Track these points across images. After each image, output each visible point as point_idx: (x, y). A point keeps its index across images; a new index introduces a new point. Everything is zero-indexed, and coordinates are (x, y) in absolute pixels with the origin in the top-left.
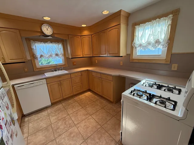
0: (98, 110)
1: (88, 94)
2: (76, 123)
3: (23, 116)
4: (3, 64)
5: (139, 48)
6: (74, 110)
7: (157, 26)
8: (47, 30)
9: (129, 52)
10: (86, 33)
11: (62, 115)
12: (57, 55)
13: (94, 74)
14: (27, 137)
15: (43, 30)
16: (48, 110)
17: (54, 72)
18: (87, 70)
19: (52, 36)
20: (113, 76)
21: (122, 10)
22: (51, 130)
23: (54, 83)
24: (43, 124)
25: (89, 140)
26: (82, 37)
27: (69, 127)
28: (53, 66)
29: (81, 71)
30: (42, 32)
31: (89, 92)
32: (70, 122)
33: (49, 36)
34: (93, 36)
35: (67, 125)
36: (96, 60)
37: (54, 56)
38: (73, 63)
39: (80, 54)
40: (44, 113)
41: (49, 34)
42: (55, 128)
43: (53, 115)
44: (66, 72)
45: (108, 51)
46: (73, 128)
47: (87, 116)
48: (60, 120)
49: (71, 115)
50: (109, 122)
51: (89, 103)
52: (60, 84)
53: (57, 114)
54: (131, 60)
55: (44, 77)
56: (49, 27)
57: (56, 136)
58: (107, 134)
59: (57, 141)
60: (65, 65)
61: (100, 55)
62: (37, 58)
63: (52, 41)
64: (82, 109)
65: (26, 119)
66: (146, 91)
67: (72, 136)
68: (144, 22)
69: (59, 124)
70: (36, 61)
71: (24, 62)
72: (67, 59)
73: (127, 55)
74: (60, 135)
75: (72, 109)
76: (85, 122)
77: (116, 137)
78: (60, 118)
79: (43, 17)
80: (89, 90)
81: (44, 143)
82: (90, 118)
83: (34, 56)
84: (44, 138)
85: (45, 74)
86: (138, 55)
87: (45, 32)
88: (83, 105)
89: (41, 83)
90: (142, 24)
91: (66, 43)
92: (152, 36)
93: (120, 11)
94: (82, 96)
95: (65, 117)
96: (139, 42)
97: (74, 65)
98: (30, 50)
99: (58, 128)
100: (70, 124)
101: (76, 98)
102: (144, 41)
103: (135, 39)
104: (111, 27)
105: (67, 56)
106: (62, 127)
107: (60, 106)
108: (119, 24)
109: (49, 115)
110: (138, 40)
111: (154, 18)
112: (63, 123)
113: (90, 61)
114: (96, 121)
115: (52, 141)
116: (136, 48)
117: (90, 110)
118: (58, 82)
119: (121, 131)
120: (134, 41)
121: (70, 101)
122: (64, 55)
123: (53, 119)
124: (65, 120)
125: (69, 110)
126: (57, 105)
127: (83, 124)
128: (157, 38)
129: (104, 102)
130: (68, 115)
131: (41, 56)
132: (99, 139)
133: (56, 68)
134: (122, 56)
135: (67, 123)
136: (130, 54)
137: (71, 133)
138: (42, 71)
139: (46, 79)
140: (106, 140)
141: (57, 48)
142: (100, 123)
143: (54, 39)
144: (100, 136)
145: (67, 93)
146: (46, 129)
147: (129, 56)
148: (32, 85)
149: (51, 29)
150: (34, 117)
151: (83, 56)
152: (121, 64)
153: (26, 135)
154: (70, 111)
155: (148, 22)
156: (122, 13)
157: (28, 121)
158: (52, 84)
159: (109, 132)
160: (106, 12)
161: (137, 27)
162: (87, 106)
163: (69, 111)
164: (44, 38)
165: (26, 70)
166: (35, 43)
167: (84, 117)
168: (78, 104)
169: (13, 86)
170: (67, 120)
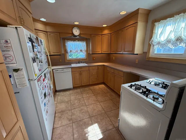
0: (107, 100)
1: (102, 86)
2: (87, 104)
3: (56, 91)
4: (49, 55)
5: (157, 46)
6: (88, 96)
7: (181, 21)
8: (76, 32)
9: (146, 51)
10: (106, 32)
11: (79, 97)
12: (81, 51)
13: (108, 69)
14: (56, 104)
15: (73, 32)
16: (71, 91)
17: (78, 64)
18: (104, 65)
19: (79, 36)
20: (124, 72)
21: (140, 9)
22: (70, 104)
23: (76, 72)
24: (66, 99)
25: (93, 118)
26: (102, 36)
28: (78, 59)
29: (98, 66)
30: (73, 34)
31: (103, 85)
32: (83, 102)
33: (77, 36)
34: (112, 34)
36: (114, 57)
37: (79, 51)
38: (93, 58)
39: (99, 50)
40: (68, 93)
41: (77, 35)
42: (73, 104)
43: (73, 95)
44: (86, 65)
45: (124, 48)
46: (84, 107)
47: (96, 102)
49: (85, 98)
50: (113, 111)
51: (101, 93)
52: (81, 74)
53: (75, 95)
54: (147, 58)
55: (70, 67)
56: (78, 29)
57: (72, 108)
58: (108, 118)
59: (72, 111)
60: (86, 59)
61: (116, 52)
62: (67, 53)
63: (79, 40)
64: (94, 96)
65: (57, 93)
66: (146, 87)
67: (82, 111)
68: (165, 18)
69: (76, 102)
70: (67, 54)
71: (60, 55)
72: (88, 55)
73: (144, 53)
74: (74, 109)
75: (86, 95)
76: (94, 106)
77: (115, 123)
78: (77, 98)
79: (74, 22)
80: (103, 83)
81: (65, 110)
82: (99, 104)
83: (66, 51)
84: (65, 107)
85: (72, 65)
86: (156, 54)
87: (74, 33)
88: (95, 93)
89: (68, 71)
90: (163, 21)
91: (89, 41)
92: (173, 33)
93: (138, 10)
94: (97, 87)
96: (157, 39)
97: (93, 60)
98: (65, 46)
99: (74, 104)
100: (82, 104)
101: (92, 87)
102: (163, 39)
103: (153, 37)
104: (128, 25)
105: (89, 52)
106: (77, 104)
107: (79, 90)
108: (136, 22)
109: (70, 94)
110: (157, 37)
111: (178, 13)
112: (78, 102)
113: (108, 57)
114: (102, 107)
115: (70, 110)
116: (153, 46)
117: (100, 98)
118: (79, 72)
119: (119, 118)
120: (152, 39)
121: (86, 89)
122: (87, 51)
123: (72, 98)
125: (84, 94)
126: (77, 89)
127: (91, 107)
128: (179, 34)
129: (114, 95)
130: (83, 98)
131: (71, 51)
132: (101, 120)
133: (79, 61)
134: (137, 54)
135: (81, 103)
136: (146, 52)
137: (81, 110)
138: (70, 62)
139: (72, 68)
140: (106, 122)
141: (82, 45)
142: (105, 110)
143: (80, 38)
144: (102, 118)
145: (85, 82)
146: (67, 102)
147: (145, 54)
148: (63, 71)
149: (79, 31)
150: (61, 93)
151: (102, 52)
152: (137, 62)
153: (56, 102)
154: (85, 96)
155: (171, 17)
156: (140, 12)
157: (58, 94)
158: (75, 72)
159: (110, 118)
160: (123, 13)
161: (156, 24)
162: (98, 95)
164: (74, 38)
165: (61, 60)
166: (68, 41)
167: (94, 102)
168: (91, 92)
169: (53, 70)
170: (81, 100)
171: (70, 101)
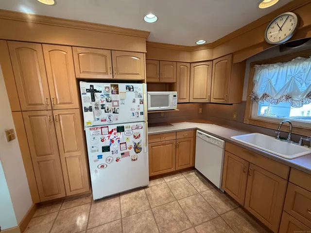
11: (194, 214)
15: (268, 36)
27: (164, 228)
35: (168, 224)
48: (183, 211)
53: (199, 204)
59: (147, 211)
69: (174, 211)
74: (153, 214)
78: (187, 210)
95: (188, 219)
99: (166, 210)
106: (167, 215)
112: (174, 217)
115: (150, 206)
123: (187, 201)
124: (182, 219)
125: (209, 228)
130: (194, 226)
135: (172, 224)
139: (226, 141)
148: (207, 139)
149: (292, 22)
154: (204, 229)
163: (206, 228)
165: (235, 116)
169: (196, 129)
170: (181, 223)
171: (177, 200)
